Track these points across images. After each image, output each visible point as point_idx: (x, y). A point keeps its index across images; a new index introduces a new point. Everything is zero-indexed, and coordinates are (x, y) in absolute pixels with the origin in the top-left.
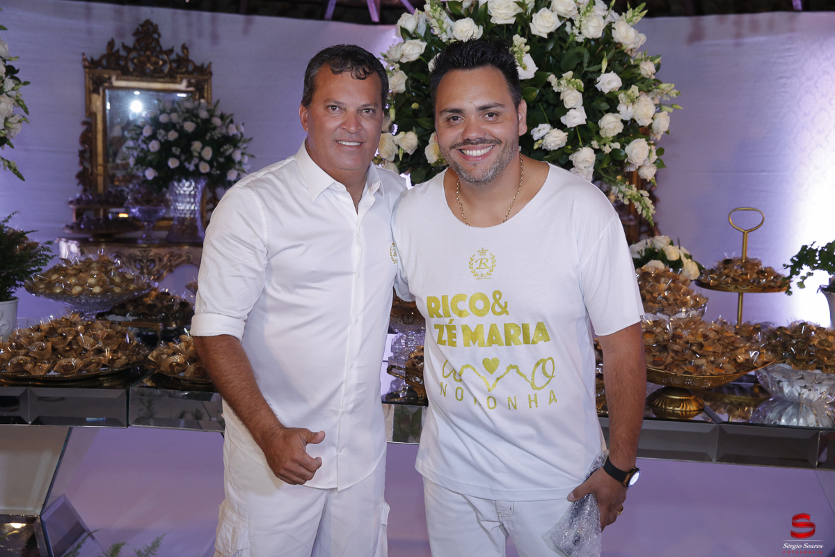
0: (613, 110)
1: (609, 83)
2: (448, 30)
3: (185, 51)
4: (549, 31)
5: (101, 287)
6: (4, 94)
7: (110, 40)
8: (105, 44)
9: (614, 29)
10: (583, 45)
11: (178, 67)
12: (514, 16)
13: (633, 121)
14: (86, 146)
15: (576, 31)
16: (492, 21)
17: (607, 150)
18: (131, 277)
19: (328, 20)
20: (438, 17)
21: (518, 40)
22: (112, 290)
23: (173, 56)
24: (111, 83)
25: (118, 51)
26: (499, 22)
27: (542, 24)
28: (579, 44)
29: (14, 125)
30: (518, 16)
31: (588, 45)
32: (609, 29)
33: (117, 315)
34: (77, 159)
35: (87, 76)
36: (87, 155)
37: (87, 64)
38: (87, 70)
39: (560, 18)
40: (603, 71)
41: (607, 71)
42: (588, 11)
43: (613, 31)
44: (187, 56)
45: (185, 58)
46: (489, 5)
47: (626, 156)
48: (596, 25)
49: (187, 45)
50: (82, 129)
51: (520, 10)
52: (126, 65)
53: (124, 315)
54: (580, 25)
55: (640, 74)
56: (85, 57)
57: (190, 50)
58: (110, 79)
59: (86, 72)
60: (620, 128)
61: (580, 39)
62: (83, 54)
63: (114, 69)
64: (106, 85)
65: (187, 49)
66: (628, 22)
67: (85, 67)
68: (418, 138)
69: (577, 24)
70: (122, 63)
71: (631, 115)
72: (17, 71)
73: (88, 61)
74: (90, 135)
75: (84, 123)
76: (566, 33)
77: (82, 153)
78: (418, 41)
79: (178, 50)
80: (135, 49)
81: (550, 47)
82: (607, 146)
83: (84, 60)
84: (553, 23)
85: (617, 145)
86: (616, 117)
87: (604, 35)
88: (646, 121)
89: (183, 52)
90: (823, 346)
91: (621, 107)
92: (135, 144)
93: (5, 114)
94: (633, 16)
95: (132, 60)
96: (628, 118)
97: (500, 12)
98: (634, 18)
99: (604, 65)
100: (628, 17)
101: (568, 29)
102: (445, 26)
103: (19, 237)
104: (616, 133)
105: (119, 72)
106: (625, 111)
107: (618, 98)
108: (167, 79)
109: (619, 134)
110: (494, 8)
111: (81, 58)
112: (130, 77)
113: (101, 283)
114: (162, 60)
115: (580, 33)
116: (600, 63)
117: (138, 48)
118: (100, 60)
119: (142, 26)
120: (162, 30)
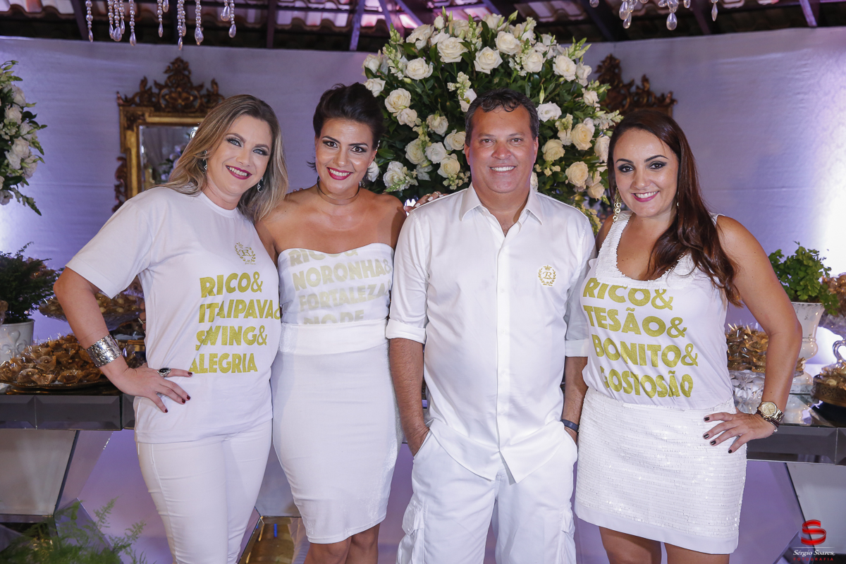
0: (555, 136)
1: (547, 112)
2: (404, 69)
3: (215, 86)
4: (492, 68)
5: (105, 307)
6: (20, 138)
7: (142, 78)
8: (138, 82)
9: (555, 63)
10: (527, 78)
11: (208, 102)
12: (461, 55)
13: (573, 146)
14: (122, 181)
15: (518, 67)
16: (441, 60)
17: (548, 172)
18: (134, 299)
19: (353, 51)
20: (393, 58)
21: (462, 77)
22: (115, 311)
23: (204, 92)
24: (144, 120)
25: (151, 88)
26: (447, 61)
27: (484, 61)
28: (524, 78)
29: (30, 165)
30: (463, 55)
31: (532, 78)
32: (549, 64)
33: (125, 334)
34: (113, 193)
35: (122, 113)
36: (122, 190)
37: (121, 102)
38: (121, 108)
39: (503, 55)
40: (541, 102)
41: (546, 101)
42: (526, 48)
43: (554, 65)
44: (217, 90)
45: (215, 93)
46: (438, 46)
47: (567, 178)
48: (535, 61)
49: (217, 81)
50: (118, 164)
51: (466, 50)
52: (159, 102)
53: (131, 334)
54: (521, 62)
55: (584, 103)
56: (119, 96)
57: (220, 84)
58: (143, 115)
59: (120, 110)
60: (562, 153)
61: (523, 73)
62: (118, 93)
63: (146, 106)
64: (140, 121)
65: (216, 84)
66: (570, 56)
67: (119, 105)
68: (379, 167)
69: (518, 60)
70: (154, 99)
71: (570, 140)
72: (35, 116)
73: (122, 99)
74: (125, 170)
75: (120, 159)
76: (510, 68)
77: (117, 188)
78: (378, 80)
79: (208, 85)
80: (166, 86)
81: (496, 80)
82: (548, 169)
83: (119, 98)
84: (495, 60)
85: (557, 168)
86: (558, 143)
87: (544, 69)
88: (584, 145)
89: (213, 87)
90: (754, 348)
91: (561, 134)
92: (166, 177)
93: (21, 155)
94: (575, 50)
95: (164, 97)
96: (569, 144)
97: (448, 52)
98: (576, 52)
99: (542, 96)
100: (570, 52)
101: (511, 65)
102: (400, 66)
103: (36, 265)
104: (557, 158)
105: (153, 109)
106: (566, 137)
107: (555, 126)
108: (198, 114)
109: (561, 158)
110: (442, 49)
111: (115, 96)
112: (162, 114)
113: (105, 305)
114: (193, 96)
115: (522, 68)
116: (538, 95)
117: (170, 84)
118: (133, 98)
119: (173, 63)
120: (192, 67)
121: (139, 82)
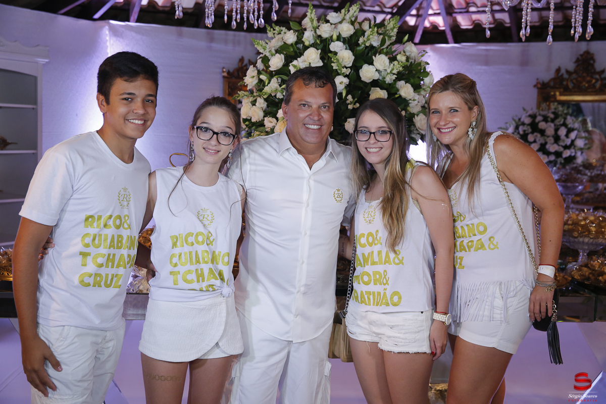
7: (557, 67)
8: (554, 71)
24: (555, 98)
25: (562, 75)
35: (540, 93)
52: (567, 85)
58: (555, 95)
63: (559, 88)
80: (576, 72)
119: (582, 55)
120: (597, 57)
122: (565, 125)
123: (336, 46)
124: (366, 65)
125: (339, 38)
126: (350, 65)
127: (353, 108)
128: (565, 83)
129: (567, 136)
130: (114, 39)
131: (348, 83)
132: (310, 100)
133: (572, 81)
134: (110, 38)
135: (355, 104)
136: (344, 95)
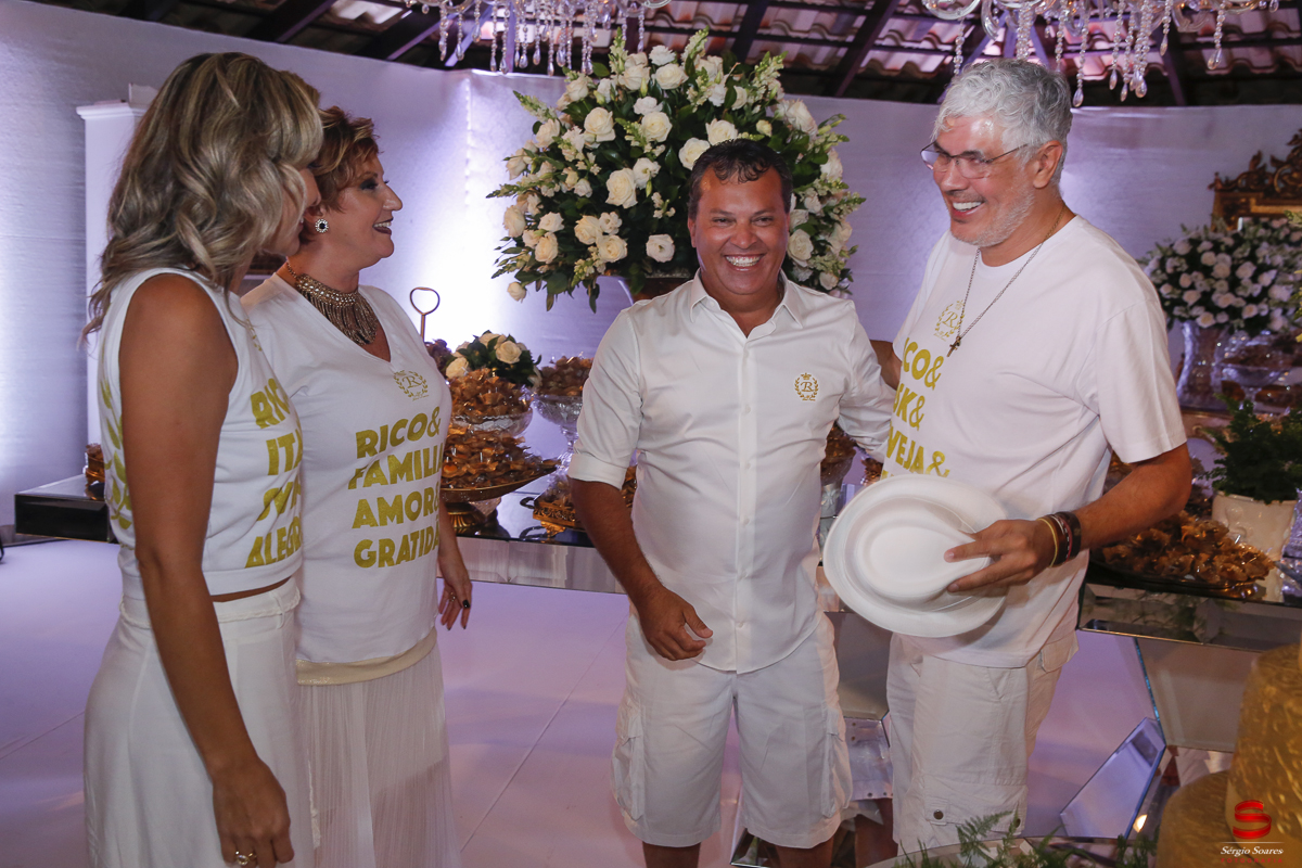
7: (1255, 153)
8: (1248, 160)
24: (1248, 209)
25: (1264, 167)
37: (1222, 186)
38: (1220, 194)
52: (1272, 185)
56: (1216, 177)
58: (1247, 204)
59: (1216, 198)
62: (1218, 174)
63: (1255, 191)
64: (1242, 211)
73: (1221, 183)
80: (1290, 161)
83: (1218, 182)
95: (1282, 177)
105: (1262, 195)
112: (1277, 199)
117: (1294, 160)
118: (1236, 181)
121: (1250, 159)
122: (1252, 258)
123: (645, 105)
124: (693, 139)
125: (653, 91)
126: (664, 139)
127: (665, 215)
128: (1267, 182)
129: (1254, 279)
130: (477, 99)
131: (657, 172)
132: (730, 208)
133: (1280, 178)
134: (472, 99)
135: (668, 209)
136: (648, 193)
